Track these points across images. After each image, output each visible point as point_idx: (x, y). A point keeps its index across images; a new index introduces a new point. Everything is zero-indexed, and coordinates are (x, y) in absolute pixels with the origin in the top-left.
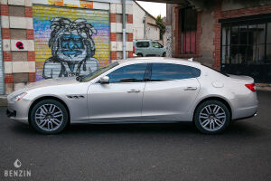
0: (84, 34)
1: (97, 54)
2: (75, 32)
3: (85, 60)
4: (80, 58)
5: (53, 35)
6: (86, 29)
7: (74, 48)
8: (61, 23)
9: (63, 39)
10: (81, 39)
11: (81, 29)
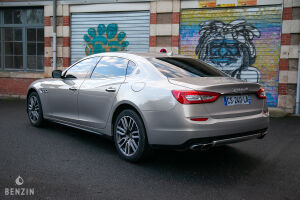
0: (241, 39)
1: (258, 62)
2: (229, 37)
3: (240, 70)
4: (233, 67)
5: (201, 41)
6: (245, 32)
7: (226, 54)
8: (212, 27)
9: (213, 45)
10: (237, 44)
11: (237, 32)
